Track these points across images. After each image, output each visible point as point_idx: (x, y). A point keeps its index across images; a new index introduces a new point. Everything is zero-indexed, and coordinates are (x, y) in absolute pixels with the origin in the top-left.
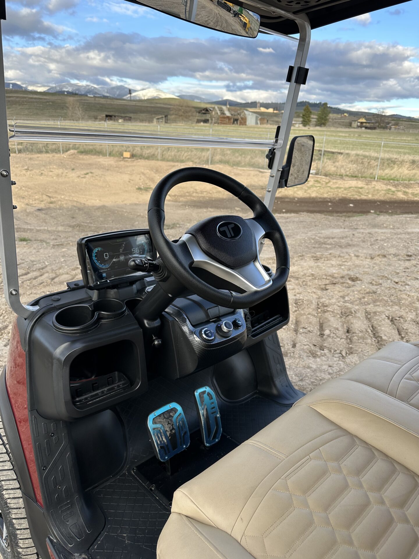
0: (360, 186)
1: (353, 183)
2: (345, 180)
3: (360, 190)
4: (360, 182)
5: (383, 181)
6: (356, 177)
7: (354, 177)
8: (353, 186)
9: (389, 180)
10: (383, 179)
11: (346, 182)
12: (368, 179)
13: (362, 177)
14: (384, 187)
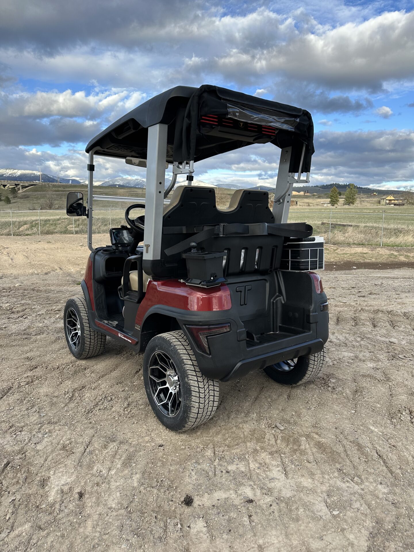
0: (365, 252)
1: (359, 250)
2: (351, 247)
3: (365, 255)
4: (365, 249)
5: (388, 247)
6: (362, 244)
7: (361, 244)
8: (359, 252)
9: (393, 246)
10: (388, 246)
11: (352, 249)
12: (373, 246)
13: (368, 245)
14: (388, 252)
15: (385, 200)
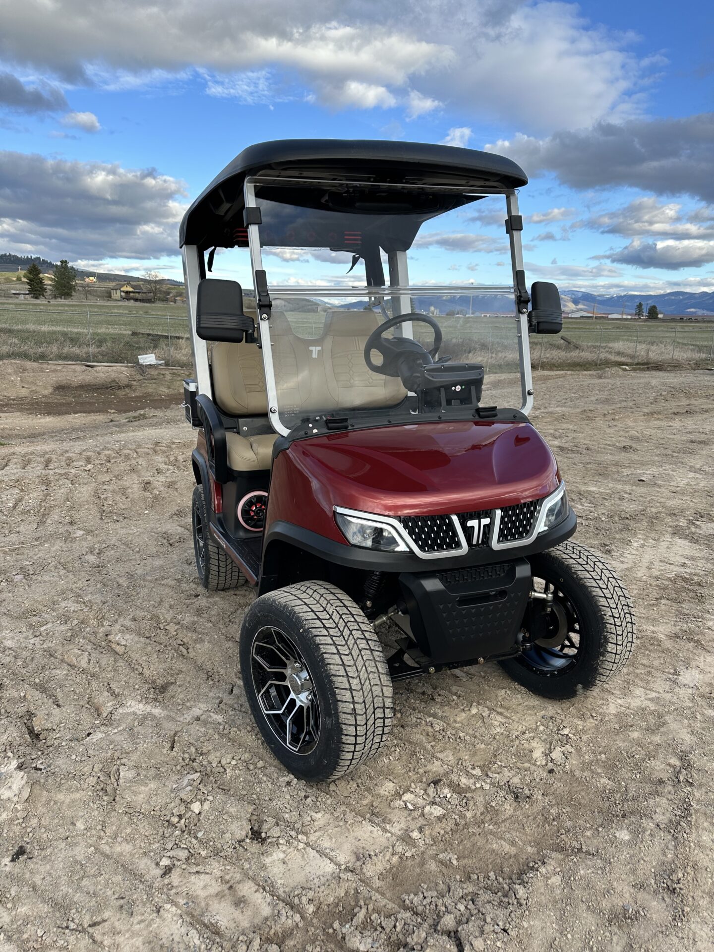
15: (118, 291)
